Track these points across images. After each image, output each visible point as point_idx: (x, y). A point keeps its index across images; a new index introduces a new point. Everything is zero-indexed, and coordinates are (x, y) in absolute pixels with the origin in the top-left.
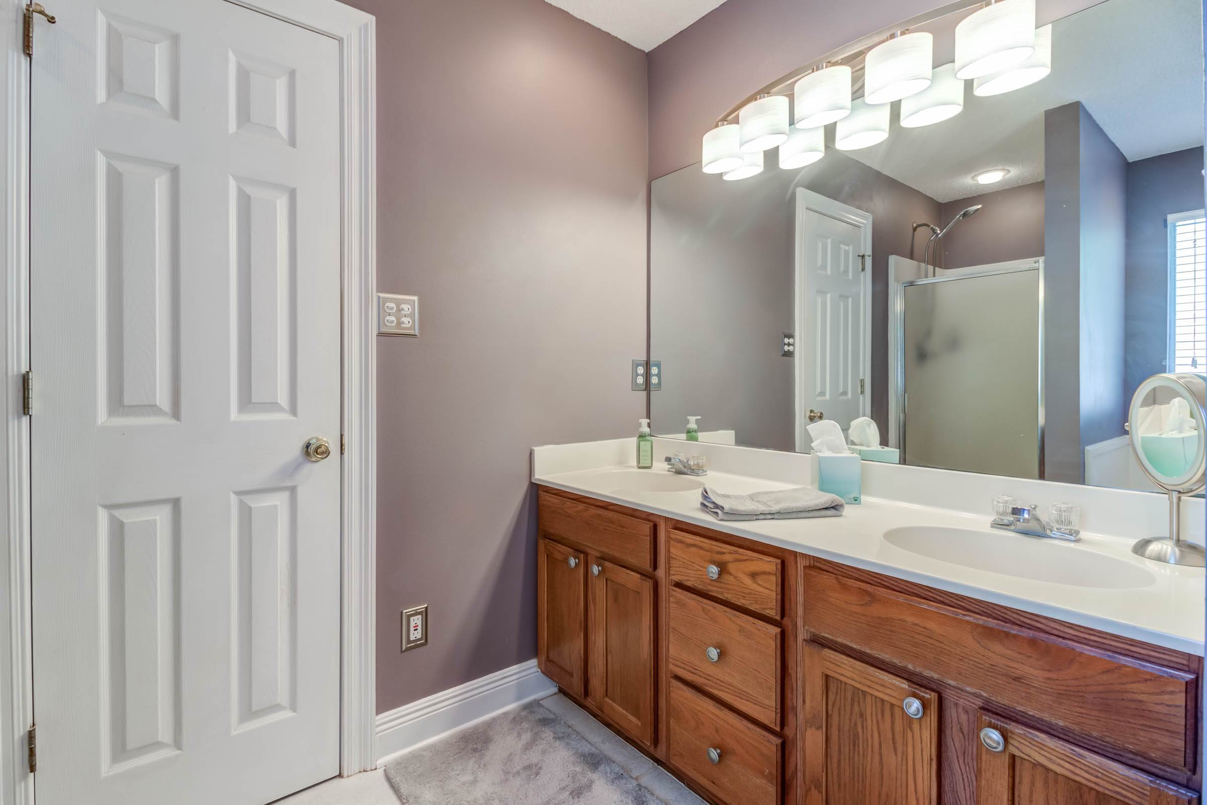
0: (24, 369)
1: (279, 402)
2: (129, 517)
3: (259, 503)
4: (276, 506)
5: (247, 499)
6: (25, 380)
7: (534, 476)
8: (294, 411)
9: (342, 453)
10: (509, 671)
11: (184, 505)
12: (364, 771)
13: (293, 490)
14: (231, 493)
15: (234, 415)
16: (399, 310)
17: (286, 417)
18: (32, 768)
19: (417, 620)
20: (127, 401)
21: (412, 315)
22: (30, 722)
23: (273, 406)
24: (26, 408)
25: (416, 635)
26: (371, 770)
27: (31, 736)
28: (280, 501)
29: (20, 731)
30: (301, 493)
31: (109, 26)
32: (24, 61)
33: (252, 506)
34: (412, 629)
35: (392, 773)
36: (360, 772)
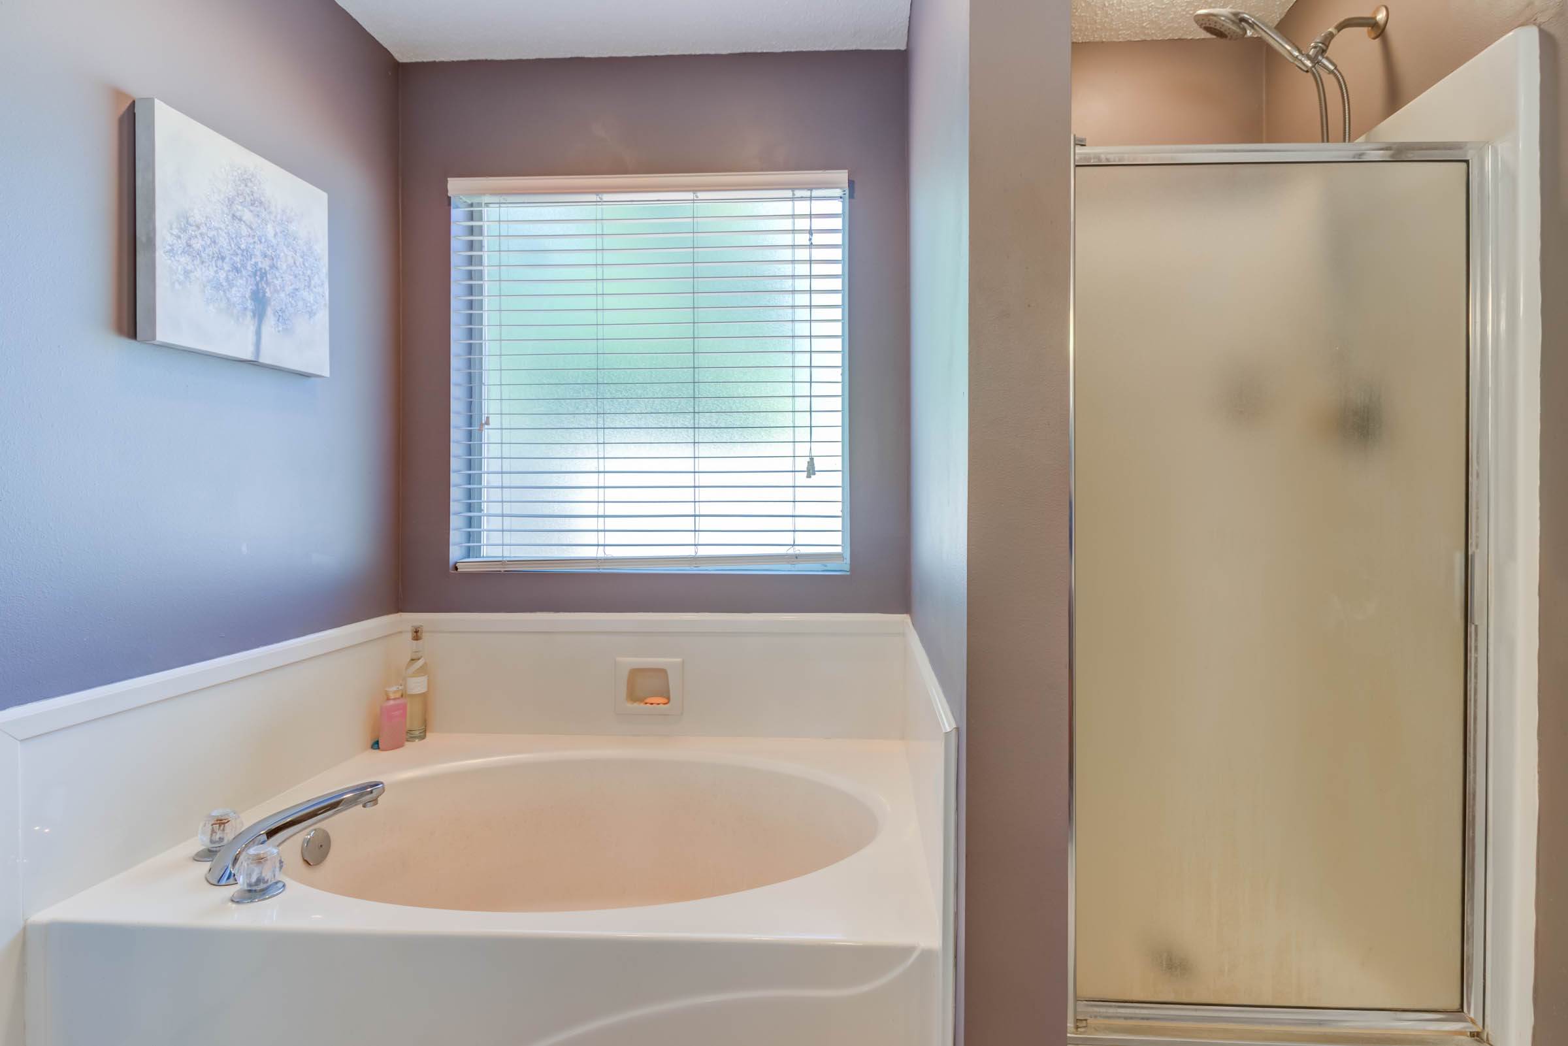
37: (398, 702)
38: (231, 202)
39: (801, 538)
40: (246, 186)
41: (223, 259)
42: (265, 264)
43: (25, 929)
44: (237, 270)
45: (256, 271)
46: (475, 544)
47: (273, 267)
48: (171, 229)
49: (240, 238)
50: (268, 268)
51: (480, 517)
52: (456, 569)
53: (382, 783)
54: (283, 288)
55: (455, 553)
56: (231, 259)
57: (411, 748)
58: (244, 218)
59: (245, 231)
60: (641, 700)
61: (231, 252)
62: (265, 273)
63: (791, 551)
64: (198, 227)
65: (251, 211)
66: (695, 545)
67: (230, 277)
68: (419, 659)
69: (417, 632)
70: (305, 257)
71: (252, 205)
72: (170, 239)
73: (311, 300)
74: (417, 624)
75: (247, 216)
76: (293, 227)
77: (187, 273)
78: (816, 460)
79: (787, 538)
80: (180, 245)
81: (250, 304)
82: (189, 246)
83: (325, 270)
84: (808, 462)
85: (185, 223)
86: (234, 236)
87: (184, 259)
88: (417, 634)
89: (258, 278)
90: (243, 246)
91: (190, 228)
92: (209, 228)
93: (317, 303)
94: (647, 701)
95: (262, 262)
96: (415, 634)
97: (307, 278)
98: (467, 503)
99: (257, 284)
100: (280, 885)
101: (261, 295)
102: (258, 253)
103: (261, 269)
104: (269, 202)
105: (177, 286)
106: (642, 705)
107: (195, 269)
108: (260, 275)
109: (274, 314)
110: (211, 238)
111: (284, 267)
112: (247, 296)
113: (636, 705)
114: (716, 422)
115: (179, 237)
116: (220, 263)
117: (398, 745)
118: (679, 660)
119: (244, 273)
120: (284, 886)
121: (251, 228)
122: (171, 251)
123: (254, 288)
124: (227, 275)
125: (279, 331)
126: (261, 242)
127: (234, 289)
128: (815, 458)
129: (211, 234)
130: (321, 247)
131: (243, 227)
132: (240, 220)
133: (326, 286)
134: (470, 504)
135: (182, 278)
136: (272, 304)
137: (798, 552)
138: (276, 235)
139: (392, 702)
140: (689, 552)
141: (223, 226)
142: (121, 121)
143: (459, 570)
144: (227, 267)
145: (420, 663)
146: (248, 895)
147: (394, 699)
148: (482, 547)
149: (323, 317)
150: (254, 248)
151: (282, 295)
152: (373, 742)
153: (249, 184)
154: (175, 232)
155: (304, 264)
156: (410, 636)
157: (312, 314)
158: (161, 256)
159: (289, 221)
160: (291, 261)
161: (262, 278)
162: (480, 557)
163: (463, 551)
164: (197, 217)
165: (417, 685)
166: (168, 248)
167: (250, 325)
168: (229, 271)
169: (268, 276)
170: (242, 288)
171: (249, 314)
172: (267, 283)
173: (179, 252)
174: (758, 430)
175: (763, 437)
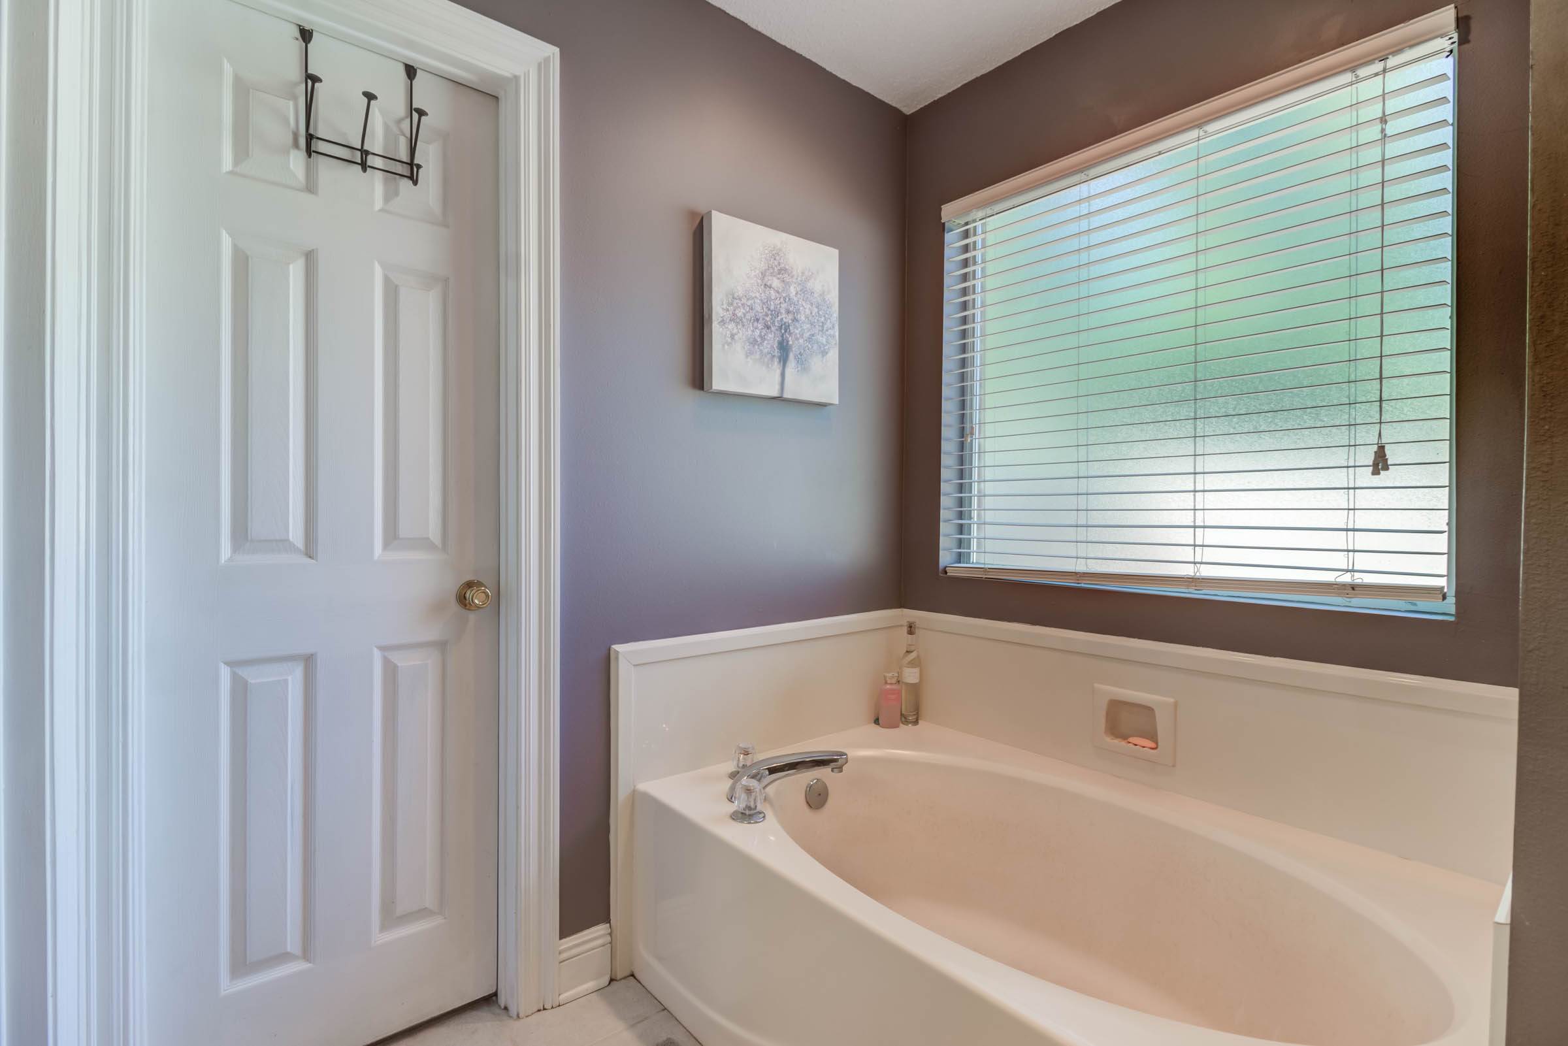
37: (894, 687)
38: (763, 274)
39: (1362, 562)
40: (775, 259)
41: (758, 320)
42: (788, 319)
43: (634, 791)
44: (768, 328)
45: (782, 326)
46: (966, 550)
47: (795, 320)
48: (723, 305)
49: (770, 301)
50: (790, 321)
51: (970, 524)
52: (946, 573)
53: (846, 755)
54: (802, 336)
55: (946, 558)
56: (763, 319)
57: (905, 730)
58: (773, 286)
59: (773, 294)
60: (1124, 737)
61: (764, 313)
62: (789, 326)
63: (1346, 578)
64: (740, 299)
65: (779, 279)
66: (1195, 563)
67: (763, 334)
68: (912, 652)
69: (911, 627)
70: (820, 307)
71: (779, 274)
72: (722, 313)
73: (824, 341)
74: (912, 620)
75: (776, 283)
76: (809, 285)
77: (732, 336)
78: (1388, 450)
79: (1340, 560)
80: (728, 315)
81: (777, 353)
82: (734, 314)
83: (836, 315)
84: (1375, 452)
85: (733, 297)
86: (766, 301)
87: (731, 326)
88: (911, 629)
89: (783, 331)
90: (772, 308)
91: (736, 301)
92: (748, 299)
93: (829, 343)
94: (1131, 740)
95: (786, 318)
96: (909, 629)
97: (821, 324)
98: (957, 511)
99: (782, 336)
100: (762, 815)
101: (785, 344)
102: (783, 311)
103: (785, 323)
104: (792, 268)
105: (726, 347)
106: (1123, 743)
107: (739, 332)
108: (785, 328)
109: (795, 358)
110: (749, 306)
111: (803, 318)
112: (775, 346)
113: (1116, 741)
114: (1234, 410)
115: (728, 310)
116: (756, 324)
117: (894, 726)
118: (1172, 700)
119: (773, 329)
120: (764, 817)
121: (778, 292)
122: (723, 322)
123: (781, 339)
124: (761, 332)
125: (798, 371)
126: (785, 302)
127: (766, 342)
128: (1387, 448)
129: (749, 303)
130: (833, 297)
131: (772, 292)
132: (770, 287)
133: (837, 327)
134: (961, 512)
135: (729, 340)
136: (794, 349)
137: (1360, 581)
138: (797, 294)
139: (888, 687)
140: (1188, 571)
141: (758, 295)
142: (695, 233)
143: (948, 574)
144: (760, 326)
145: (913, 655)
146: (740, 815)
147: (891, 684)
148: (972, 554)
149: (834, 355)
150: (781, 307)
151: (801, 341)
152: (875, 718)
153: (777, 258)
154: (725, 306)
155: (819, 313)
156: (905, 629)
157: (824, 353)
158: (715, 326)
159: (807, 280)
160: (808, 312)
161: (786, 332)
162: (969, 563)
163: (954, 557)
164: (740, 292)
165: (911, 676)
166: (720, 319)
167: (776, 367)
168: (762, 329)
169: (791, 327)
170: (772, 339)
171: (776, 360)
172: (790, 334)
173: (728, 321)
174: (1298, 412)
175: (1305, 422)
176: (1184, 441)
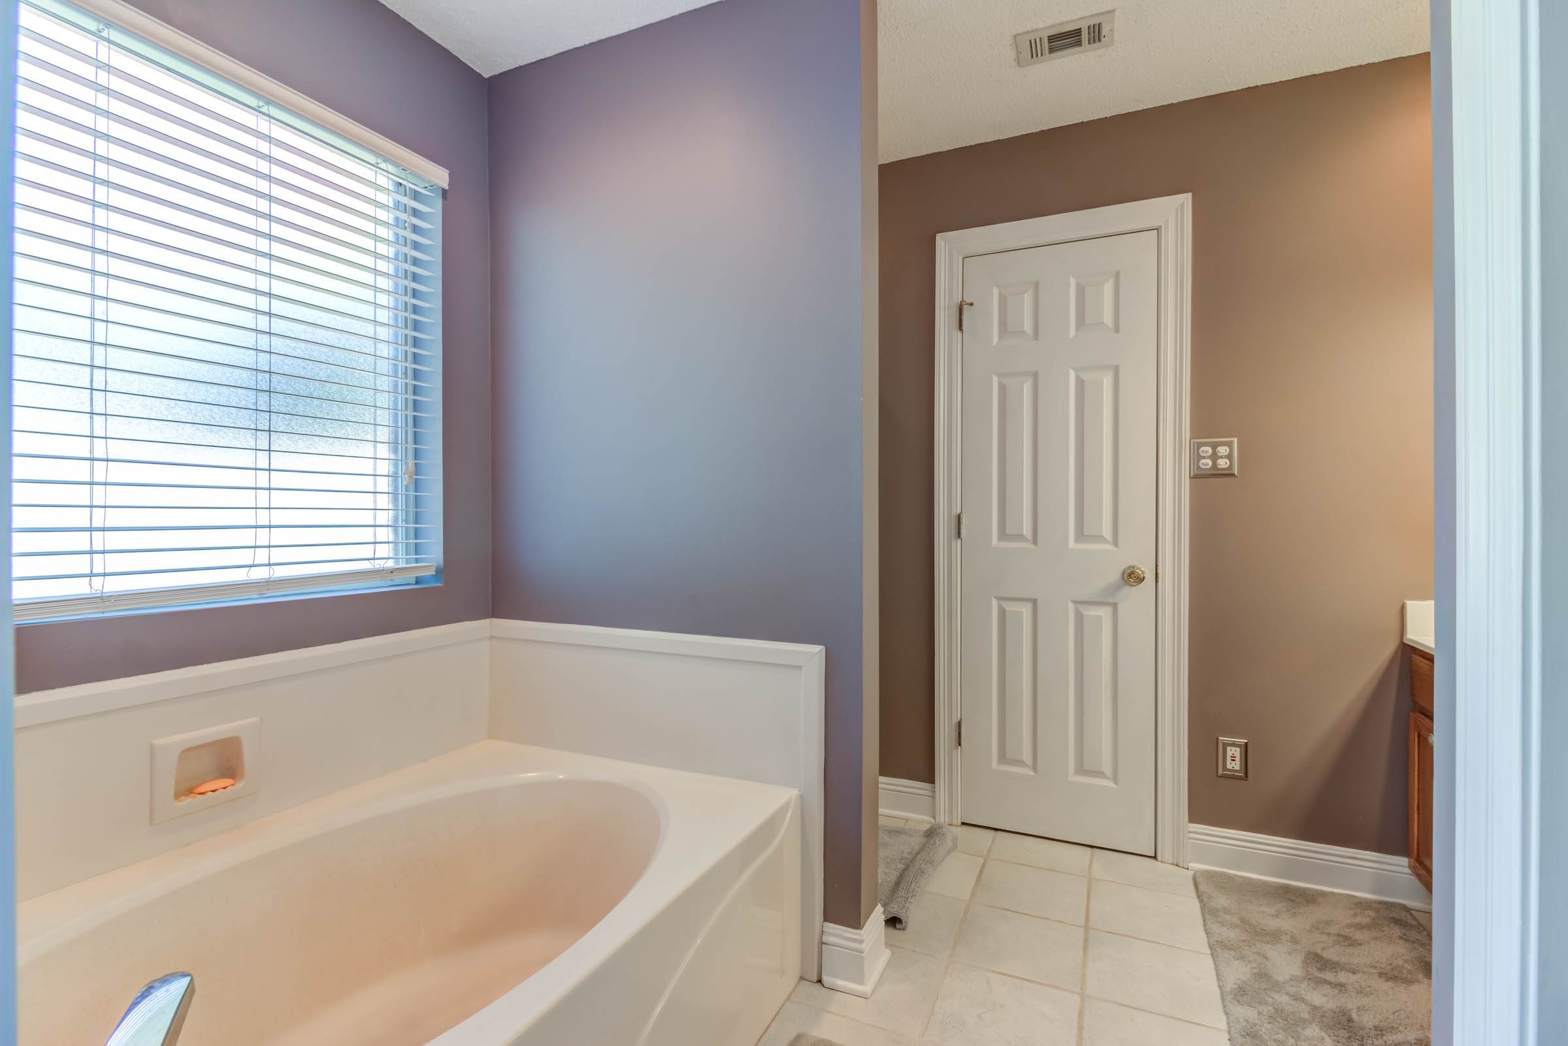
0: (959, 512)
1: (1104, 535)
2: (1010, 607)
3: (1090, 612)
4: (1101, 617)
5: (1082, 609)
6: (959, 517)
7: (1406, 635)
8: (1116, 542)
9: (1157, 582)
10: (1360, 854)
11: (1039, 603)
12: (1177, 865)
13: (1115, 606)
14: (1070, 603)
15: (1072, 543)
16: (1214, 453)
17: (1109, 547)
18: (960, 745)
19: (1236, 752)
20: (1008, 531)
21: (1229, 457)
22: (959, 716)
23: (1100, 539)
24: (959, 535)
25: (1235, 765)
26: (1183, 868)
27: (959, 724)
28: (1104, 613)
29: (955, 721)
30: (1120, 607)
31: (1000, 293)
32: (960, 335)
33: (1084, 613)
34: (1229, 759)
35: (1200, 880)
36: (1173, 864)
174: (310, 420)
175: (316, 430)
176: (215, 430)
